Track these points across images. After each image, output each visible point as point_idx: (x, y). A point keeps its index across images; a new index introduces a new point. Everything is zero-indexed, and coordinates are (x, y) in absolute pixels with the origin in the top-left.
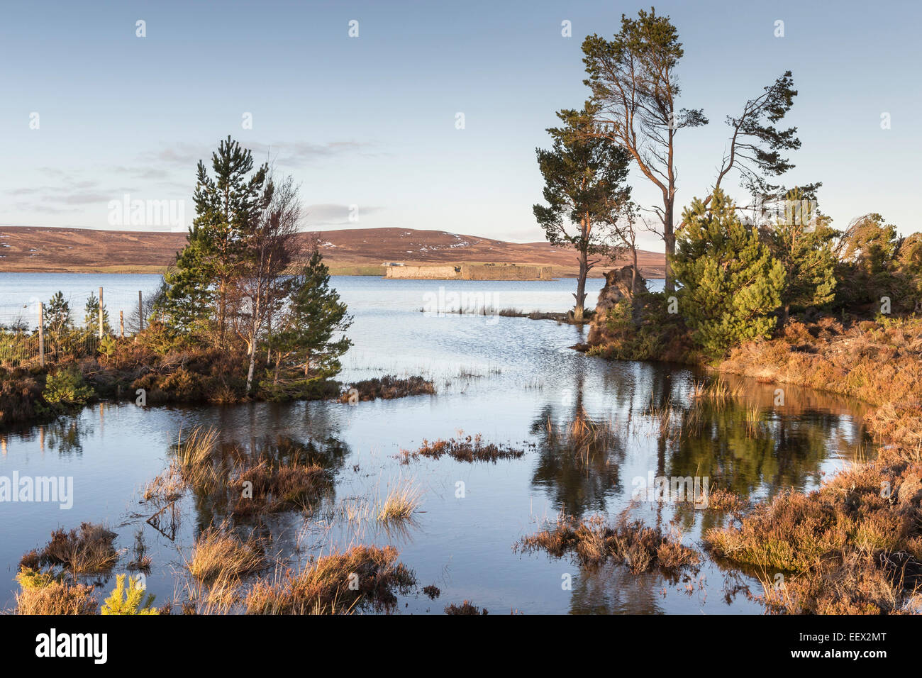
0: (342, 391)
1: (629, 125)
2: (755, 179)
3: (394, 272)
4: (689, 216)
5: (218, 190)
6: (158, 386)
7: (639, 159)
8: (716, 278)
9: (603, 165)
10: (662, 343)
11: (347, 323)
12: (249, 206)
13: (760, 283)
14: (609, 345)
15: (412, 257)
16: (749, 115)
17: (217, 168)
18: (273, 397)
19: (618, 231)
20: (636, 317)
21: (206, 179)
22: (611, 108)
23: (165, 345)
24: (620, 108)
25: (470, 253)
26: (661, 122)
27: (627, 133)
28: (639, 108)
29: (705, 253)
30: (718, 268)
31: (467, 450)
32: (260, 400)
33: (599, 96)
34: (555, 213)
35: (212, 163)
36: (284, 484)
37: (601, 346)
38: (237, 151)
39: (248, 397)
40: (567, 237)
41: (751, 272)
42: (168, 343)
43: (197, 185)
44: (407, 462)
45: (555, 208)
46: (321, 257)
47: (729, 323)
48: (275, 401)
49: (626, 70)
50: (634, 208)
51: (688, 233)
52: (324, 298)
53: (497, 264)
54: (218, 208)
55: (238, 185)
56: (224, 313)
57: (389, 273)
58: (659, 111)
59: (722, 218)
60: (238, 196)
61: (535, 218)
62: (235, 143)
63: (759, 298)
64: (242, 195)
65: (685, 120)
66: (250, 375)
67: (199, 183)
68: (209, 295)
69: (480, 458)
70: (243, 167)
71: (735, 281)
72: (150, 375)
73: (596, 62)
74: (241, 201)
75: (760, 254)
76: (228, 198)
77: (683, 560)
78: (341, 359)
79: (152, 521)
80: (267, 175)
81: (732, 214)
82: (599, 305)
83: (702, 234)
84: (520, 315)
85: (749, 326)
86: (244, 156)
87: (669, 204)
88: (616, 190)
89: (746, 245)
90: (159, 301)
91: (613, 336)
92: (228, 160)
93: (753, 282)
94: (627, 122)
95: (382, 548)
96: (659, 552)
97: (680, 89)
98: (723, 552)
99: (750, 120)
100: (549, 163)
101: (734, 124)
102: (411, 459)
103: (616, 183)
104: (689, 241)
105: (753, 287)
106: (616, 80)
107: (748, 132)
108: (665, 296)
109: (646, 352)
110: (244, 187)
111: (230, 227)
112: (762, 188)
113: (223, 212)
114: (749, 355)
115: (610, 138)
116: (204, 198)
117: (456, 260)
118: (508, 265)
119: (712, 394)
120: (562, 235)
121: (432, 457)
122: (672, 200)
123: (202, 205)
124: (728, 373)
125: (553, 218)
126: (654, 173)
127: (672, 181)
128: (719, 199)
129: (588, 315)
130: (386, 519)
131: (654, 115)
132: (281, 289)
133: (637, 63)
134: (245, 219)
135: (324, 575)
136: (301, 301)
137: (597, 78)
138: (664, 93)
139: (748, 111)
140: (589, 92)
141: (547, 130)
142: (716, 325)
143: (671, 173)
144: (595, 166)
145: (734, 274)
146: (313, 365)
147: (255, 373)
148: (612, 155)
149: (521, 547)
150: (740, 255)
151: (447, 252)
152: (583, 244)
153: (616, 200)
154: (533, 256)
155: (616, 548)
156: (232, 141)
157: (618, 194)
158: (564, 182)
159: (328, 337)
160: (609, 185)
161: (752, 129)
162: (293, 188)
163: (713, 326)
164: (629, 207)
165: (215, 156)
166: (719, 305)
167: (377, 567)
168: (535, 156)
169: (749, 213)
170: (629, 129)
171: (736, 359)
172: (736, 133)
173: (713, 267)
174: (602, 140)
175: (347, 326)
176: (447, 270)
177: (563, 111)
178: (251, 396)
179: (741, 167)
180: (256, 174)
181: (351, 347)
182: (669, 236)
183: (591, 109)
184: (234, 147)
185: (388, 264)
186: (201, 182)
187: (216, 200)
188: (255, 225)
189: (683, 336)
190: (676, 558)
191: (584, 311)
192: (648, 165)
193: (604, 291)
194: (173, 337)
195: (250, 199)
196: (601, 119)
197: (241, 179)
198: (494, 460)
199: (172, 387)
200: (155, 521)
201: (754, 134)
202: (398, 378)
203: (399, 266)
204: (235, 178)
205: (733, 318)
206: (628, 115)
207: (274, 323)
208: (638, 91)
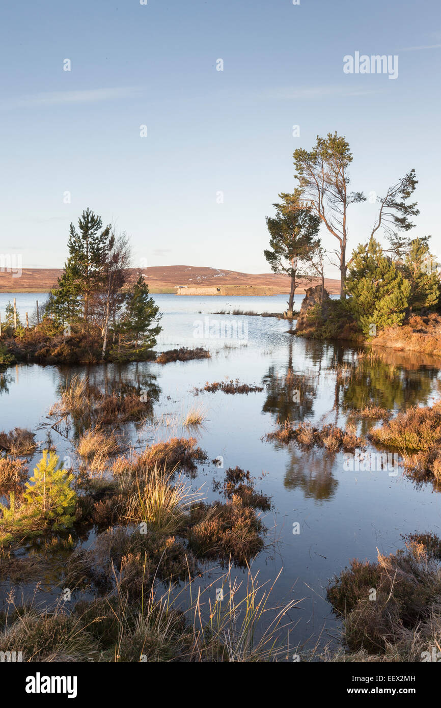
0: (157, 356)
1: (320, 203)
2: (392, 234)
3: (181, 291)
4: (356, 255)
5: (82, 240)
6: (51, 354)
7: (326, 222)
8: (371, 290)
9: (304, 226)
10: (339, 329)
11: (160, 317)
12: (101, 249)
13: (396, 293)
14: (308, 330)
15: (192, 283)
16: (390, 195)
17: (81, 227)
18: (118, 359)
19: (313, 264)
20: (324, 315)
21: (75, 234)
22: (310, 192)
23: (53, 332)
24: (316, 192)
25: (226, 280)
26: (339, 200)
27: (319, 206)
28: (327, 192)
29: (365, 276)
30: (372, 284)
31: (231, 388)
32: (111, 362)
33: (304, 185)
34: (276, 255)
35: (78, 225)
36: (128, 406)
37: (304, 331)
38: (93, 217)
39: (103, 360)
40: (284, 269)
41: (391, 286)
42: (55, 330)
43: (69, 237)
44: (197, 394)
45: (276, 252)
46: (144, 279)
47: (378, 316)
48: (119, 362)
49: (319, 168)
50: (323, 251)
51: (355, 265)
52: (145, 303)
53: (242, 286)
54: (82, 251)
55: (94, 237)
56: (86, 313)
57: (179, 292)
58: (338, 193)
59: (375, 256)
60: (94, 244)
61: (265, 258)
62: (92, 213)
63: (395, 301)
64: (96, 243)
65: (353, 198)
66: (104, 347)
67: (71, 236)
68: (78, 302)
69: (239, 392)
70: (96, 226)
71: (381, 292)
72: (46, 348)
73: (301, 165)
74: (95, 247)
75: (397, 276)
76: (88, 245)
77: (357, 444)
78: (157, 338)
79: (55, 427)
80: (110, 231)
81: (380, 253)
82: (302, 307)
83: (363, 265)
84: (256, 315)
85: (389, 318)
86: (97, 220)
87: (343, 249)
88: (312, 241)
89: (389, 271)
90: (48, 307)
91: (310, 325)
92: (87, 222)
93: (392, 293)
94: (319, 200)
95: (188, 439)
96: (344, 440)
97: (350, 180)
98: (379, 440)
99: (390, 199)
100: (273, 225)
101: (381, 201)
102: (199, 393)
103: (312, 237)
104: (355, 269)
105: (392, 295)
106: (313, 175)
107: (389, 206)
108: (341, 301)
109: (330, 334)
110: (97, 239)
111: (89, 262)
112: (397, 239)
113: (85, 253)
114: (389, 335)
115: (309, 210)
116: (74, 245)
117: (218, 284)
118: (248, 287)
119: (368, 356)
120: (280, 268)
121: (211, 392)
122: (345, 246)
123: (73, 249)
124: (377, 345)
125: (275, 258)
126: (334, 230)
127: (345, 235)
128: (373, 246)
129: (295, 314)
130: (188, 424)
131: (335, 196)
132: (120, 298)
133: (325, 165)
134: (98, 258)
135: (156, 453)
136: (133, 304)
137: (302, 174)
138: (341, 182)
139: (390, 193)
140: (297, 183)
141: (273, 204)
142: (370, 317)
143: (344, 230)
144: (300, 227)
145: (381, 288)
146: (139, 342)
147: (107, 346)
148: (310, 220)
149: (265, 439)
150: (385, 277)
151: (213, 279)
152: (293, 273)
153: (312, 246)
154: (262, 282)
155: (319, 438)
156: (89, 211)
157: (313, 243)
158: (282, 237)
159: (149, 325)
160: (307, 238)
161: (392, 204)
162: (126, 239)
163: (368, 318)
164: (320, 251)
165: (80, 220)
166: (372, 306)
167: (185, 450)
168: (265, 221)
169: (389, 254)
170: (321, 204)
171: (382, 337)
172: (382, 207)
173: (369, 284)
174: (304, 211)
175: (159, 319)
176: (213, 290)
177: (282, 194)
178: (105, 359)
179: (385, 227)
180: (104, 230)
181: (161, 331)
182: (343, 268)
183: (298, 193)
184: (91, 215)
185: (178, 287)
186: (72, 235)
187: (81, 246)
188: (105, 261)
189: (351, 324)
190: (353, 443)
191: (293, 312)
192: (332, 226)
193: (305, 300)
194: (58, 327)
195: (101, 245)
196: (304, 199)
197: (95, 234)
198: (247, 393)
199: (59, 354)
200: (56, 427)
201: (393, 207)
202: (189, 349)
203: (184, 288)
204: (92, 233)
205: (380, 313)
206: (320, 196)
207: (116, 318)
208: (326, 181)
